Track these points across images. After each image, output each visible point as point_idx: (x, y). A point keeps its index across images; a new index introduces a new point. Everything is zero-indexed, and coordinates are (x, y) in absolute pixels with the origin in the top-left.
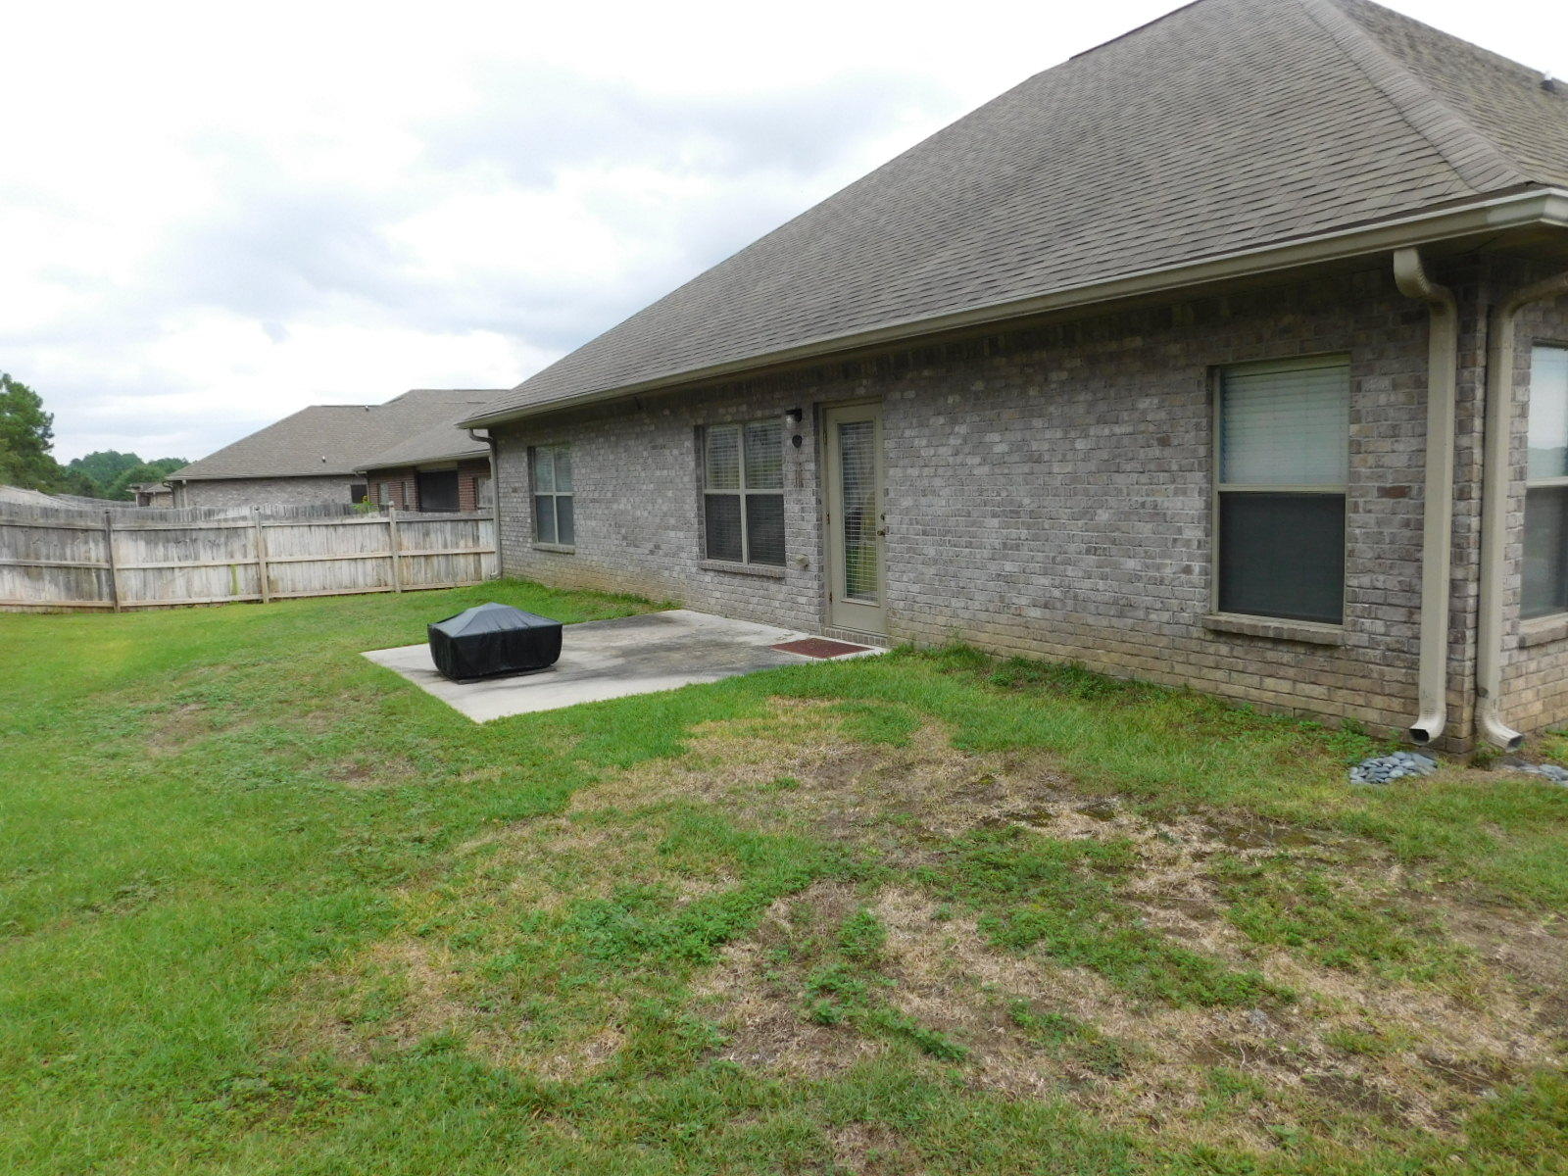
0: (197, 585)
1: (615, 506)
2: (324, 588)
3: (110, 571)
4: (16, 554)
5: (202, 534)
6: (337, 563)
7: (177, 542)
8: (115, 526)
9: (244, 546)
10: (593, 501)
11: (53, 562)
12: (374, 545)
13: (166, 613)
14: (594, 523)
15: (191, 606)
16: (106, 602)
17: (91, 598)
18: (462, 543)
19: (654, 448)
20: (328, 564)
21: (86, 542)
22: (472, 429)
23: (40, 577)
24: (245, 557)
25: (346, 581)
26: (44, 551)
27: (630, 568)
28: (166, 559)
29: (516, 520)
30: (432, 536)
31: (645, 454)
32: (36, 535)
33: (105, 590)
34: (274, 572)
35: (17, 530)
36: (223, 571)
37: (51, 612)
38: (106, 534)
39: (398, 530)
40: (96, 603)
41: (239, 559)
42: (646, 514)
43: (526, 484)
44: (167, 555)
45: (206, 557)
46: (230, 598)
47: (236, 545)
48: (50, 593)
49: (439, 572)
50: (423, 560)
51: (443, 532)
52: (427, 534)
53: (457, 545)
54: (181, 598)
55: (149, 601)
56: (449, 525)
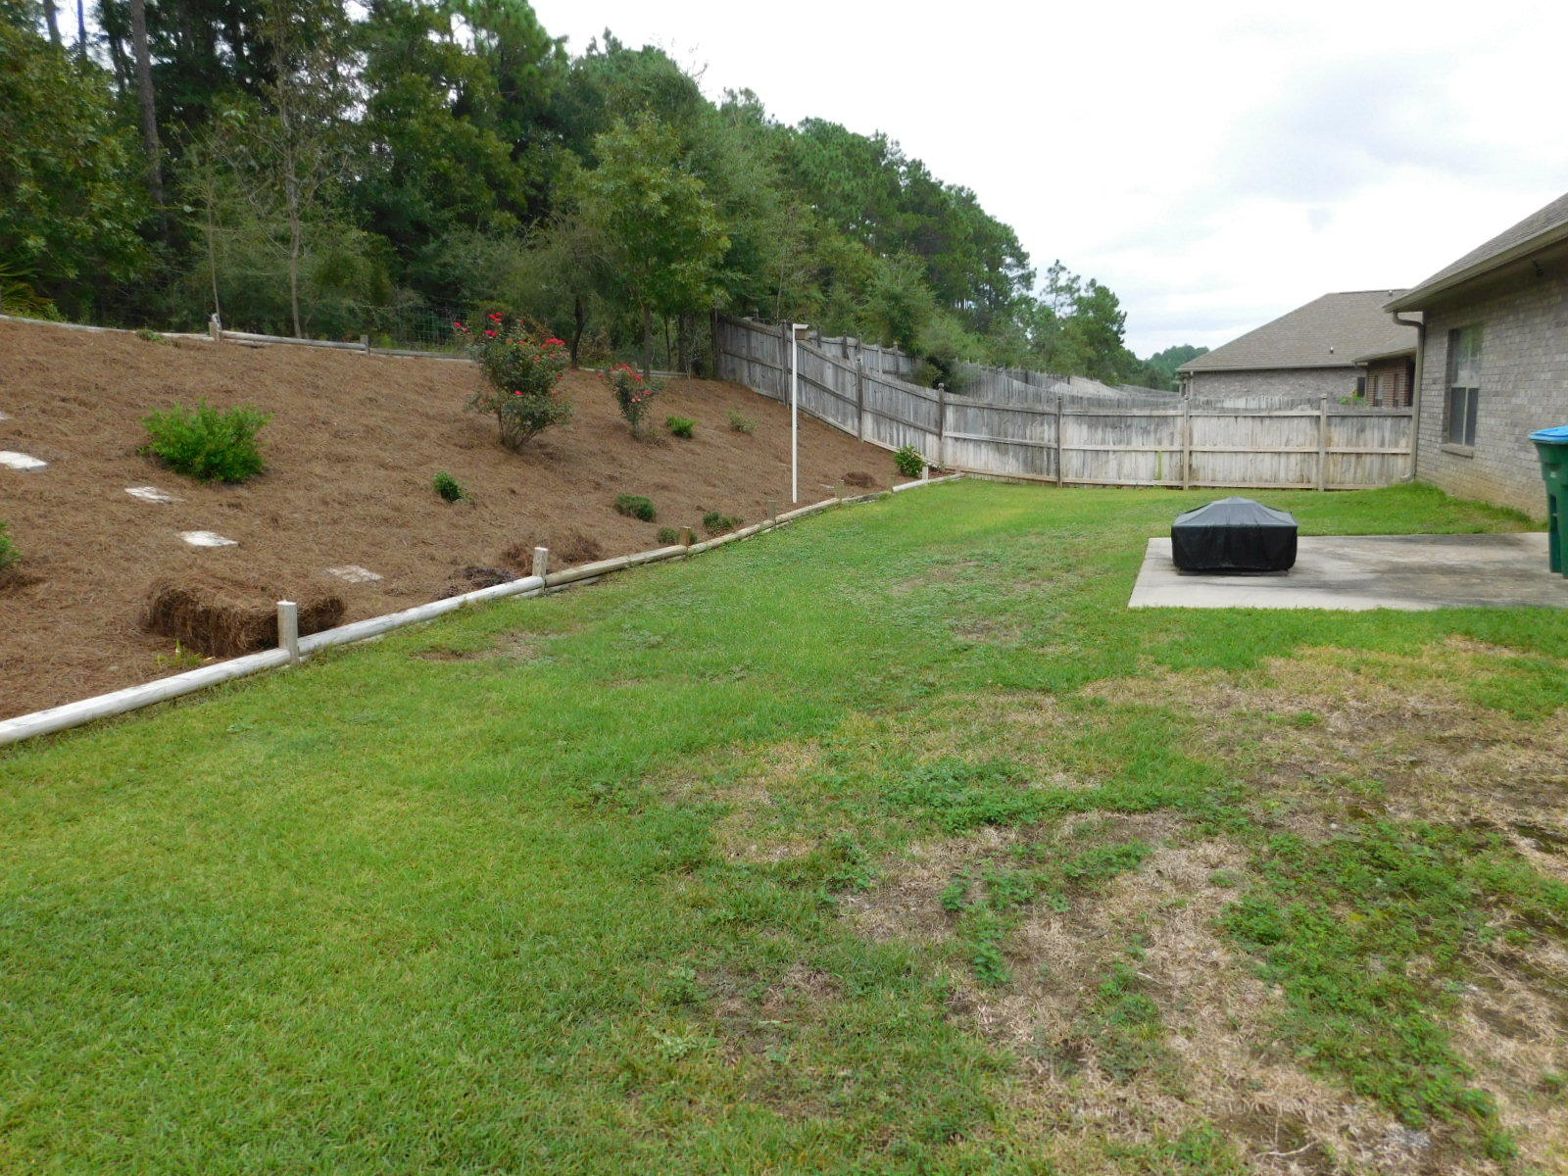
0: (1126, 469)
1: (1514, 400)
2: (1244, 480)
3: (1057, 451)
4: (991, 432)
5: (1135, 421)
6: (1260, 456)
7: (1114, 427)
8: (1064, 411)
9: (1172, 434)
10: (1497, 394)
11: (1016, 440)
12: (1301, 439)
13: (1100, 491)
14: (1493, 421)
15: (1120, 487)
16: (1052, 477)
17: (1041, 473)
18: (1403, 442)
19: (1558, 325)
20: (1251, 456)
21: (1042, 424)
22: (1396, 311)
23: (1006, 452)
24: (1172, 444)
25: (1267, 475)
26: (1010, 430)
27: (1518, 478)
28: (1103, 442)
29: (1432, 416)
30: (1368, 433)
31: (1548, 334)
32: (1008, 416)
33: (1053, 467)
34: (1197, 460)
35: (994, 413)
36: (1151, 457)
37: (1011, 482)
38: (1057, 417)
39: (1329, 425)
40: (1045, 477)
41: (1166, 446)
42: (1540, 410)
43: (1443, 374)
44: (1107, 439)
45: (1137, 442)
46: (1153, 483)
47: (1165, 433)
48: (1012, 466)
49: (1371, 470)
50: (1353, 458)
51: (1381, 428)
52: (1362, 430)
53: (1397, 444)
54: (1112, 478)
55: (1086, 480)
56: (1389, 422)
